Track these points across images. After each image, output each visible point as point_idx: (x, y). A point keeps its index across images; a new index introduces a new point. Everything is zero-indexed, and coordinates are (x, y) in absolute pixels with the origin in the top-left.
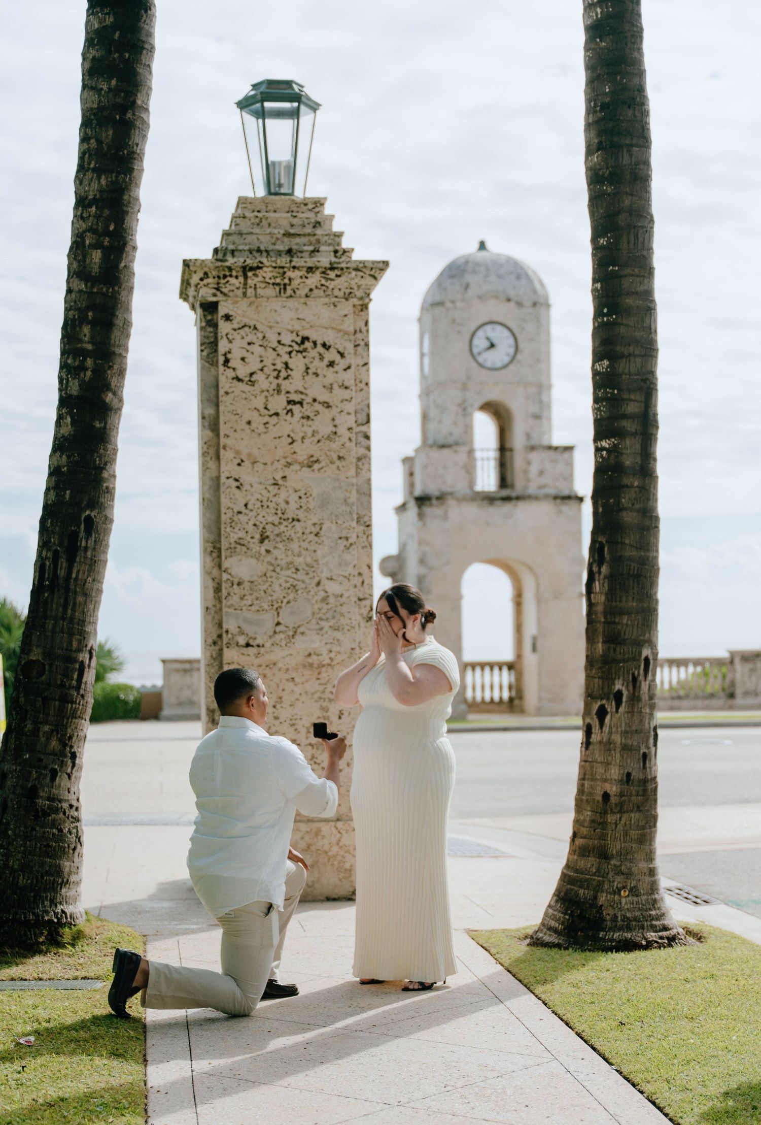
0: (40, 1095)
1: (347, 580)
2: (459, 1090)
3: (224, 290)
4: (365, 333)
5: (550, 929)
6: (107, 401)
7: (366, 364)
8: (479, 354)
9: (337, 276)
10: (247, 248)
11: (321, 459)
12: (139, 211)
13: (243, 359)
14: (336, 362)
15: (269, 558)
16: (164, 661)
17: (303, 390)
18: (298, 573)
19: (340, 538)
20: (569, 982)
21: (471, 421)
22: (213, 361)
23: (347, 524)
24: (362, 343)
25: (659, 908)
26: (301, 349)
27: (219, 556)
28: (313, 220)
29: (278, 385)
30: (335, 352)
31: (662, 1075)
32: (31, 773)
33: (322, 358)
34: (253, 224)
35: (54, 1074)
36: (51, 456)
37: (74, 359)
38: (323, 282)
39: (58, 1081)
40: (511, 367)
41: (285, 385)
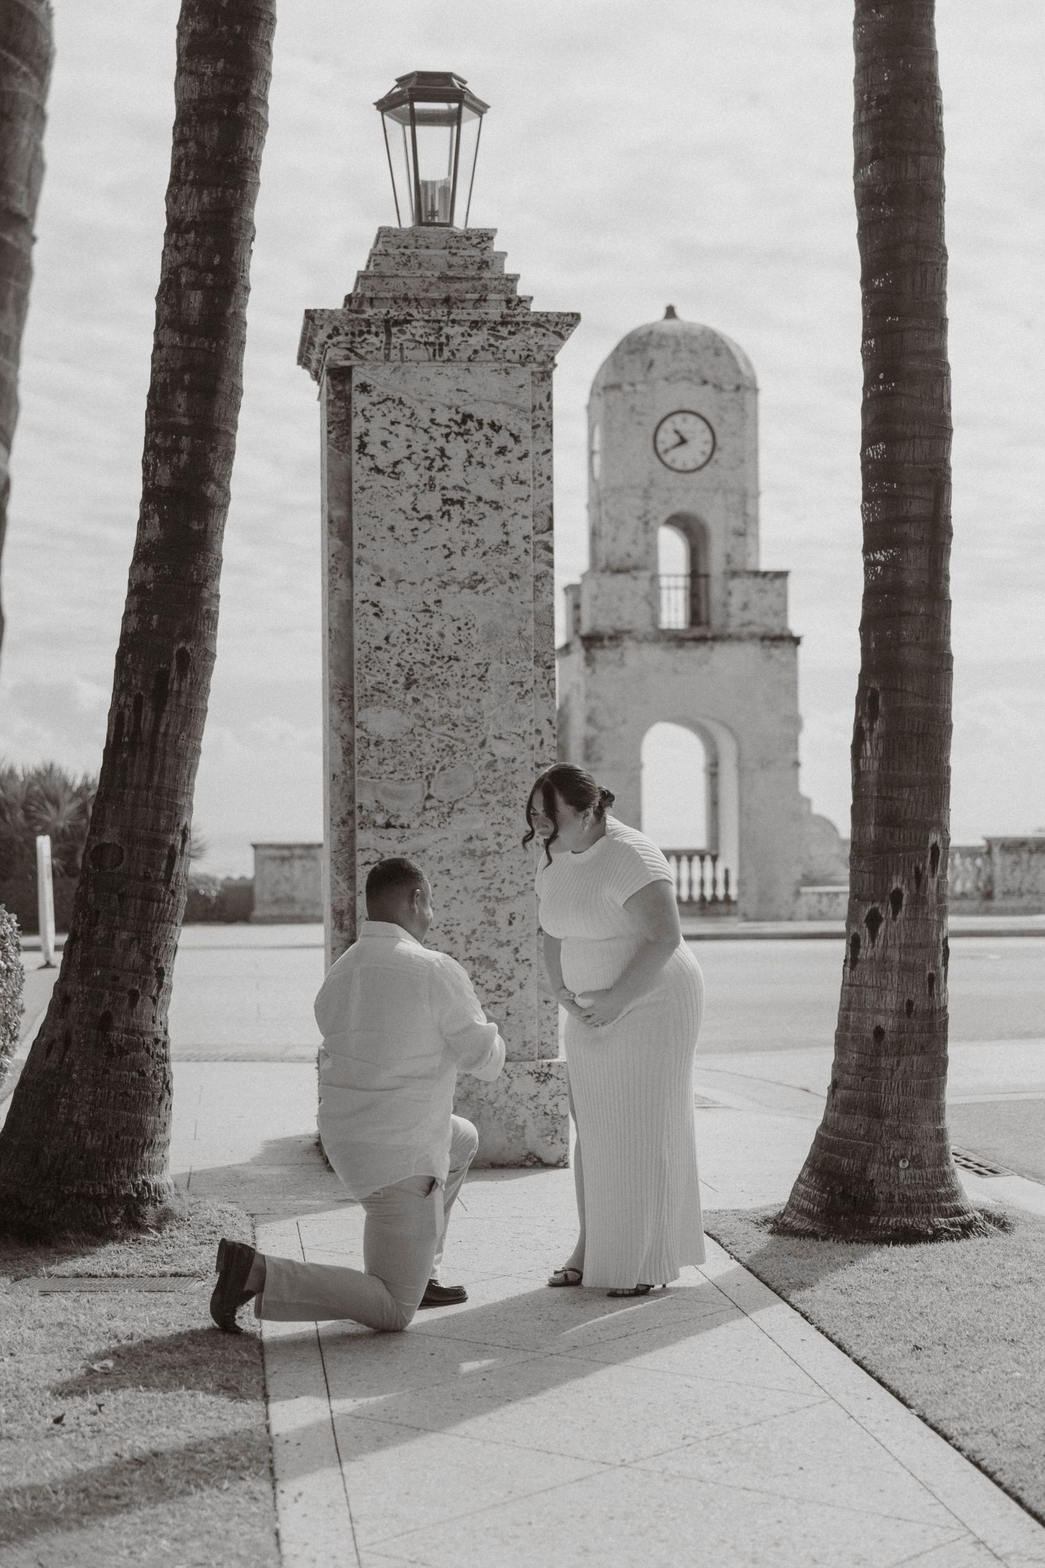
0: (125, 1447)
1: (520, 740)
2: (704, 1443)
3: (359, 351)
4: (547, 410)
5: (801, 1211)
6: (208, 495)
7: (548, 451)
8: (666, 451)
9: (510, 333)
10: (390, 295)
11: (487, 577)
12: (253, 239)
13: (384, 443)
14: (509, 449)
15: (417, 710)
16: (255, 846)
17: (465, 486)
18: (456, 729)
19: (512, 683)
20: (835, 1286)
21: (655, 538)
22: (344, 446)
23: (522, 664)
24: (543, 423)
25: (950, 1185)
26: (462, 431)
27: (351, 707)
28: (478, 260)
29: (431, 479)
30: (507, 434)
31: (985, 1424)
32: (102, 996)
33: (489, 443)
34: (398, 263)
35: (143, 1417)
36: (132, 569)
37: (165, 437)
38: (492, 341)
39: (149, 1427)
40: (707, 468)
41: (440, 479)
